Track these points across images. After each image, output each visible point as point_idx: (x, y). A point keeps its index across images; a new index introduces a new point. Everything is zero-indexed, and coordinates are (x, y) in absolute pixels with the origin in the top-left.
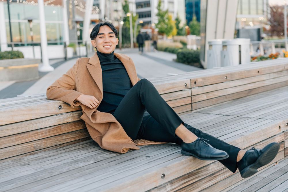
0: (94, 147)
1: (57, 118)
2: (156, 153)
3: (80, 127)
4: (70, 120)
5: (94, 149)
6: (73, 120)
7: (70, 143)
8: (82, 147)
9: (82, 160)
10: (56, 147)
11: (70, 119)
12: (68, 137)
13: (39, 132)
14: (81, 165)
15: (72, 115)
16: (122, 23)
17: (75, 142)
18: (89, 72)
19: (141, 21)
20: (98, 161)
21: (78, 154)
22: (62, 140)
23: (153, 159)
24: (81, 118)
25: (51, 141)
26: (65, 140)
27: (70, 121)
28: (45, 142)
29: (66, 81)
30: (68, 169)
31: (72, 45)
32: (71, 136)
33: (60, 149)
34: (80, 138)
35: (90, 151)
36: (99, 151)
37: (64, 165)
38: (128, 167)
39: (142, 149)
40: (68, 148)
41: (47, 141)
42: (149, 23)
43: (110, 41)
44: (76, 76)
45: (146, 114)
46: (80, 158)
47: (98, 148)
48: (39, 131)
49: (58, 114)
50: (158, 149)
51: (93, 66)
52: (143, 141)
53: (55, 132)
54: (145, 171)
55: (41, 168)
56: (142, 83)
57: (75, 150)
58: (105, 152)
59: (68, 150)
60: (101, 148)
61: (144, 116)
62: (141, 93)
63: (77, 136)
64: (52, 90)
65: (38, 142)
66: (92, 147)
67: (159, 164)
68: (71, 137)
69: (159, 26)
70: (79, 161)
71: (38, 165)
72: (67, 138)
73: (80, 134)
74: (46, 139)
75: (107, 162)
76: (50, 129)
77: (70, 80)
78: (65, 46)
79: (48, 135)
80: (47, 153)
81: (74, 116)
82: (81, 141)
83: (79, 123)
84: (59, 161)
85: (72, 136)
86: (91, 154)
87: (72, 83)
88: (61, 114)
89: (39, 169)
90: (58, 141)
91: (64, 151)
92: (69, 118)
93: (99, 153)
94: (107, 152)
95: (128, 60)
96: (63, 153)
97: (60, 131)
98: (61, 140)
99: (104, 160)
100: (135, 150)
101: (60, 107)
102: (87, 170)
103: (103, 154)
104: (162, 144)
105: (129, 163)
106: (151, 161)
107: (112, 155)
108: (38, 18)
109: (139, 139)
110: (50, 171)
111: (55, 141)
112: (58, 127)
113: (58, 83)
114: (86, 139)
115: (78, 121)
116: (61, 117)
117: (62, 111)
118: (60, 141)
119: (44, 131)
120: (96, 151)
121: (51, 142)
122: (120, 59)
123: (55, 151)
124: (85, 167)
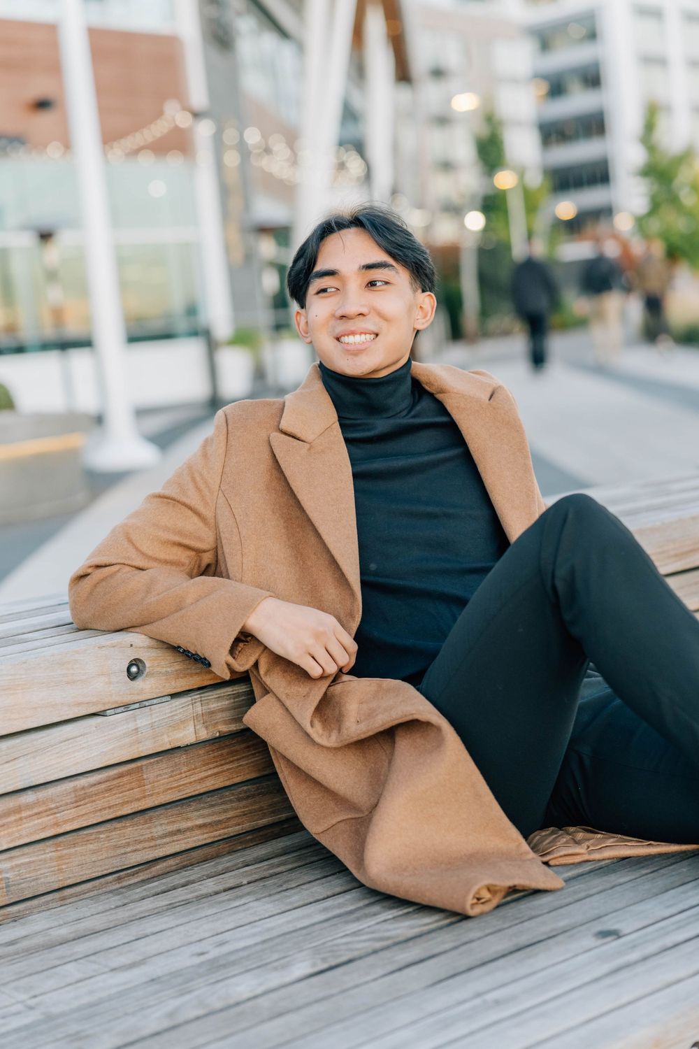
0: (318, 874)
1: (122, 729)
2: (655, 908)
3: (240, 771)
4: (188, 735)
5: (319, 889)
6: (204, 735)
7: (194, 854)
8: (257, 877)
9: (247, 958)
10: (119, 879)
11: (191, 729)
12: (184, 825)
13: (29, 806)
14: (244, 986)
15: (199, 709)
16: (475, 221)
17: (222, 846)
18: (285, 478)
19: (566, 208)
20: (333, 962)
21: (230, 921)
22: (153, 839)
23: (634, 947)
24: (244, 719)
25: (91, 847)
26: (167, 840)
27: (191, 739)
28: (60, 858)
29: (166, 529)
30: (171, 1015)
31: (242, 338)
32: (197, 817)
33: (139, 892)
34: (247, 826)
35: (296, 897)
36: (340, 900)
37: (155, 987)
38: (497, 1002)
39: (578, 886)
40: (183, 881)
41: (73, 850)
42: (604, 213)
43: (364, 310)
44: (221, 500)
45: (593, 686)
46: (242, 944)
47: (337, 884)
48: (30, 797)
49: (126, 707)
50: (661, 883)
51: (307, 446)
52: (580, 835)
53: (114, 799)
54: (593, 1025)
55: (31, 1008)
56: (565, 520)
57: (217, 893)
58: (376, 908)
59: (181, 895)
60: (355, 879)
61: (579, 701)
62: (561, 572)
63: (231, 814)
64: (103, 580)
65: (22, 858)
66: (307, 878)
67: (669, 985)
68: (200, 822)
69: (655, 225)
70: (234, 963)
71: (16, 989)
72: (179, 831)
73: (244, 803)
74: (68, 837)
75: (380, 972)
76: (83, 788)
77: (191, 524)
78: (212, 346)
79: (73, 819)
80: (71, 913)
81: (212, 713)
82: (251, 840)
83: (237, 747)
84: (128, 962)
85: (203, 816)
86: (298, 919)
87: (199, 539)
88: (142, 704)
89: (18, 1013)
90: (128, 844)
91: (163, 901)
92: (182, 722)
93: (339, 916)
94: (386, 904)
95: (485, 397)
96: (158, 913)
97: (137, 792)
98: (145, 841)
99: (368, 955)
100: (537, 892)
101: (134, 669)
102: (271, 1018)
103: (367, 916)
104: (683, 856)
105: (501, 976)
106: (628, 966)
107: (412, 927)
108: (75, 223)
109: (560, 829)
110: (74, 1028)
111: (116, 847)
112: (129, 773)
113: (130, 541)
114: (276, 830)
115: (232, 735)
116: (143, 720)
117: (146, 686)
118: (139, 846)
119: (52, 800)
120: (329, 903)
121: (94, 852)
122: (439, 396)
123: (115, 900)
124: (264, 1002)
